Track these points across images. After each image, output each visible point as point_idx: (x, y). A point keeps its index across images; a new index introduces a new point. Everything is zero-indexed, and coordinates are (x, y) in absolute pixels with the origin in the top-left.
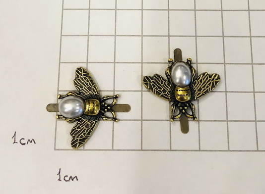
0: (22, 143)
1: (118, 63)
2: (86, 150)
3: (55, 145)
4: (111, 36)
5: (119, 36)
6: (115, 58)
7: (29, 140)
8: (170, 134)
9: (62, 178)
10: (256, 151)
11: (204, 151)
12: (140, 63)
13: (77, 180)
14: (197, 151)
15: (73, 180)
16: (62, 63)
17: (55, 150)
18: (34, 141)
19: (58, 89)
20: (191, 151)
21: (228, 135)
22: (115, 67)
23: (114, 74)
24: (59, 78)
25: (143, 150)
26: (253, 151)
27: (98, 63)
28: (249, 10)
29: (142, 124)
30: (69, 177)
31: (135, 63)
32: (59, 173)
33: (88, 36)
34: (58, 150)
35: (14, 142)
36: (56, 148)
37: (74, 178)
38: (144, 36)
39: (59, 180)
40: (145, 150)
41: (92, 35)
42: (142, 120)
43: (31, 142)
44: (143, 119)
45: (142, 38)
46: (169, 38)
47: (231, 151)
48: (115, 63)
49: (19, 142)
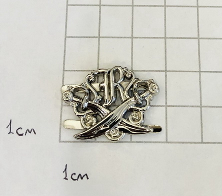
0: (19, 133)
1: (136, 38)
2: (98, 142)
3: (60, 136)
4: (127, 6)
5: (137, 6)
6: (132, 32)
7: (28, 130)
8: (201, 122)
9: (69, 177)
12: (163, 38)
13: (88, 178)
15: (82, 178)
16: (69, 37)
17: (60, 141)
18: (34, 131)
19: (64, 68)
22: (132, 43)
23: (132, 51)
24: (65, 55)
25: (168, 143)
27: (113, 37)
29: (166, 111)
30: (77, 175)
31: (157, 38)
32: (66, 170)
33: (100, 5)
34: (64, 142)
35: (10, 133)
36: (62, 139)
37: (84, 176)
38: (168, 6)
39: (65, 178)
40: (170, 142)
41: (104, 5)
42: (167, 106)
43: (30, 133)
44: (168, 104)
45: (165, 9)
46: (198, 8)
48: (132, 37)
49: (15, 132)
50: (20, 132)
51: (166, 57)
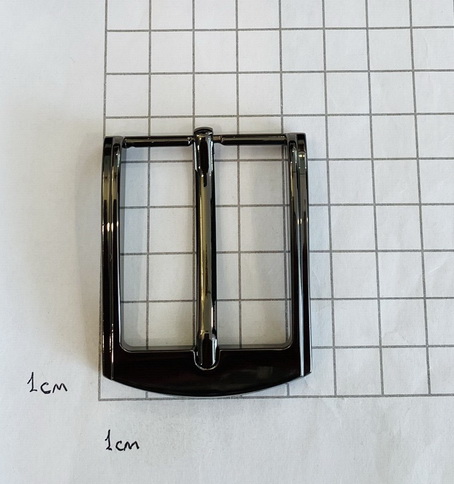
0: (45, 390)
2: (151, 399)
3: (99, 392)
7: (56, 385)
9: (113, 446)
10: (426, 395)
11: (342, 397)
12: (236, 252)
13: (138, 448)
14: (331, 396)
15: (130, 448)
17: (100, 400)
18: (64, 387)
20: (322, 397)
21: (382, 370)
25: (243, 398)
26: (422, 395)
27: (167, 253)
28: (418, 158)
30: (124, 443)
32: (108, 437)
33: (148, 207)
34: (104, 400)
35: (32, 390)
36: (102, 397)
37: (133, 445)
38: (243, 206)
39: (109, 448)
41: (154, 207)
43: (59, 389)
45: (239, 209)
47: (387, 396)
49: (39, 390)
50: (45, 388)
51: (240, 279)
